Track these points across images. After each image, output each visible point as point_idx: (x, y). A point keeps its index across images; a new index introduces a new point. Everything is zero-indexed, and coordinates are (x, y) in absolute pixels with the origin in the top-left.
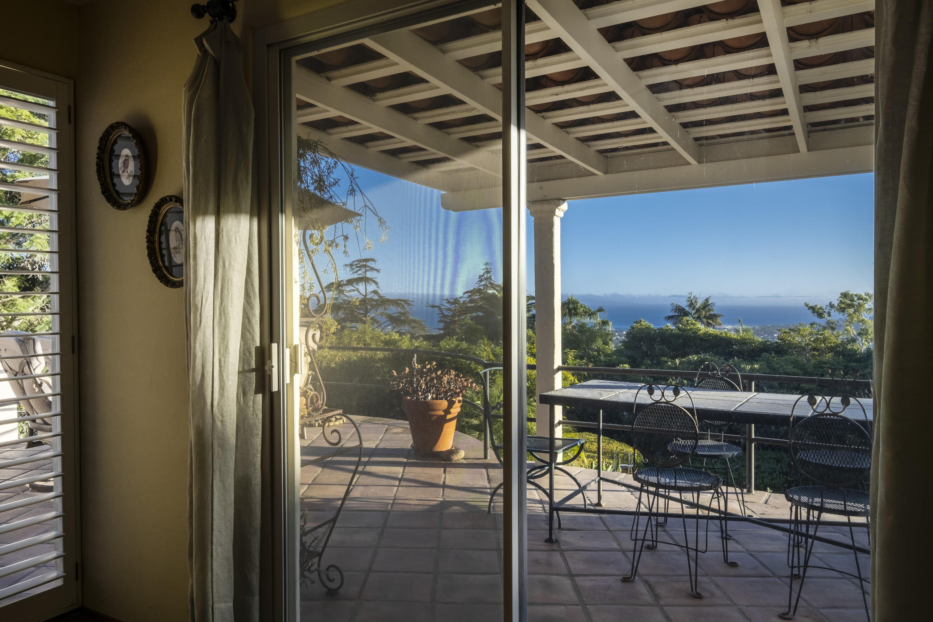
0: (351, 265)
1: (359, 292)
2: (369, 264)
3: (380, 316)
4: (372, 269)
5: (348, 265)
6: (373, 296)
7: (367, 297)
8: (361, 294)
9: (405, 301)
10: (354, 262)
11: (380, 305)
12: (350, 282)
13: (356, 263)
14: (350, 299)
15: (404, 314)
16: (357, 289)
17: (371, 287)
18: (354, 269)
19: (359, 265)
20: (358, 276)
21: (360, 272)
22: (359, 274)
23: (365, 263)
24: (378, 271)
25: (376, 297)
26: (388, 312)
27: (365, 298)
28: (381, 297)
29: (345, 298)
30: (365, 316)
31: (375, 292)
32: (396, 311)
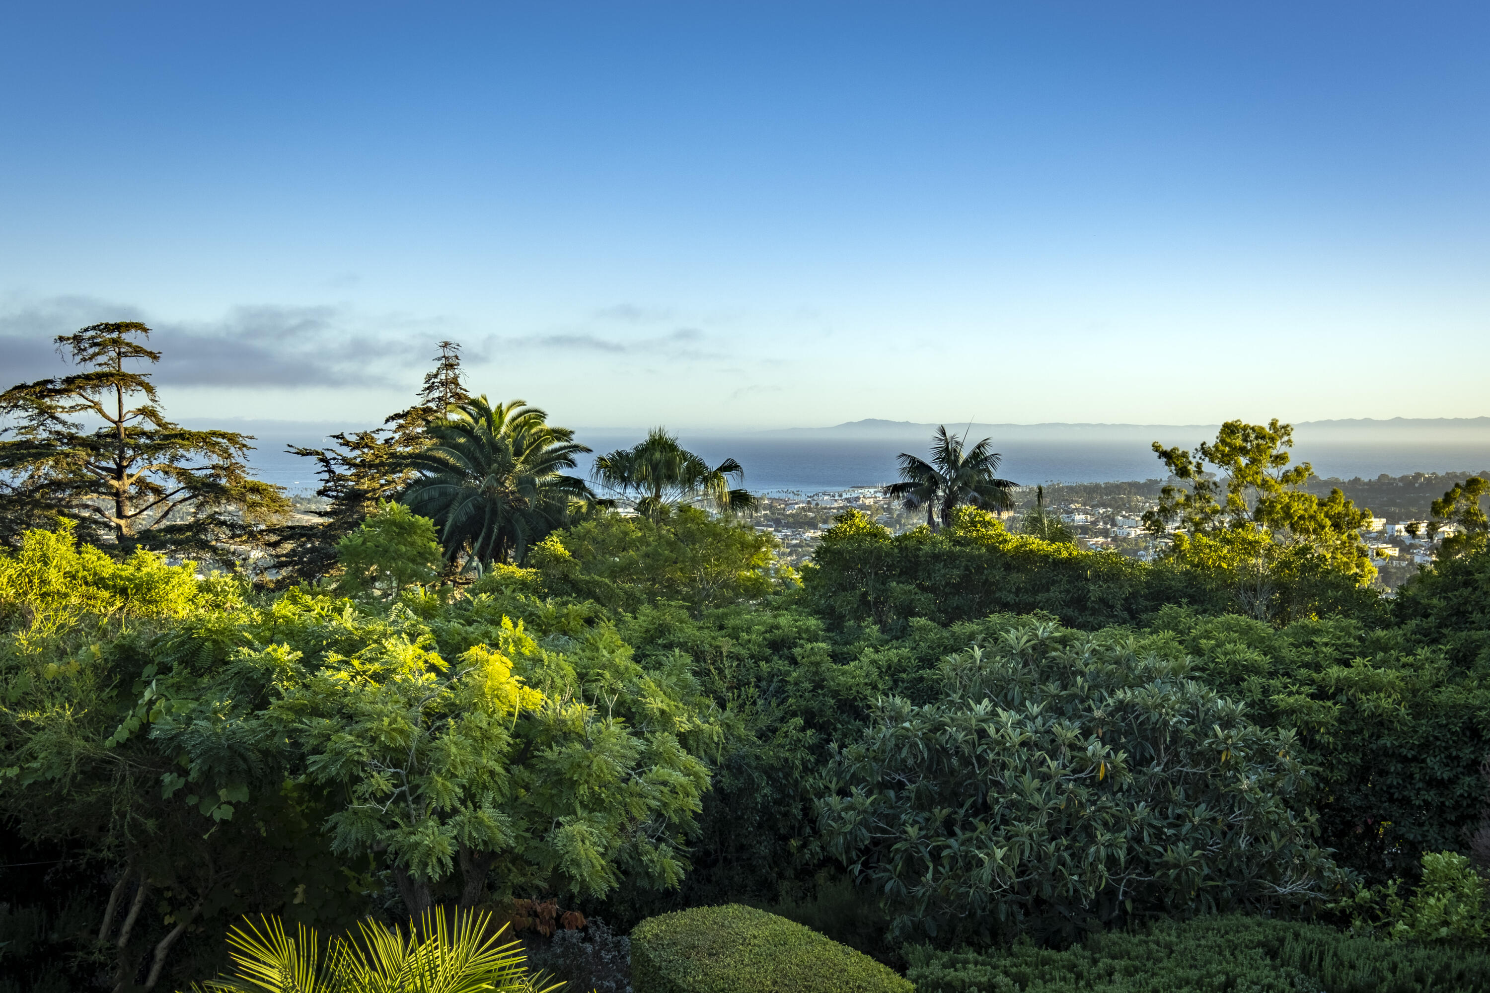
0: (77, 339)
1: (100, 411)
2: (129, 337)
3: (161, 474)
4: (138, 351)
5: (68, 339)
6: (141, 423)
7: (125, 425)
8: (105, 416)
9: (232, 438)
10: (86, 330)
11: (158, 448)
12: (72, 384)
13: (92, 333)
14: (74, 431)
15: (229, 471)
16: (96, 404)
17: (136, 400)
18: (85, 350)
19: (99, 340)
20: (98, 369)
21: (102, 359)
22: (100, 365)
23: (115, 335)
24: (154, 356)
25: (149, 426)
26: (182, 464)
27: (118, 428)
28: (164, 426)
29: (59, 427)
30: (118, 474)
31: (147, 412)
32: (206, 463)
